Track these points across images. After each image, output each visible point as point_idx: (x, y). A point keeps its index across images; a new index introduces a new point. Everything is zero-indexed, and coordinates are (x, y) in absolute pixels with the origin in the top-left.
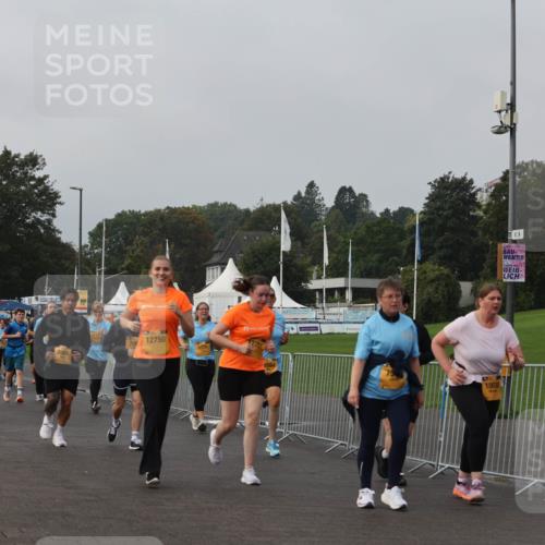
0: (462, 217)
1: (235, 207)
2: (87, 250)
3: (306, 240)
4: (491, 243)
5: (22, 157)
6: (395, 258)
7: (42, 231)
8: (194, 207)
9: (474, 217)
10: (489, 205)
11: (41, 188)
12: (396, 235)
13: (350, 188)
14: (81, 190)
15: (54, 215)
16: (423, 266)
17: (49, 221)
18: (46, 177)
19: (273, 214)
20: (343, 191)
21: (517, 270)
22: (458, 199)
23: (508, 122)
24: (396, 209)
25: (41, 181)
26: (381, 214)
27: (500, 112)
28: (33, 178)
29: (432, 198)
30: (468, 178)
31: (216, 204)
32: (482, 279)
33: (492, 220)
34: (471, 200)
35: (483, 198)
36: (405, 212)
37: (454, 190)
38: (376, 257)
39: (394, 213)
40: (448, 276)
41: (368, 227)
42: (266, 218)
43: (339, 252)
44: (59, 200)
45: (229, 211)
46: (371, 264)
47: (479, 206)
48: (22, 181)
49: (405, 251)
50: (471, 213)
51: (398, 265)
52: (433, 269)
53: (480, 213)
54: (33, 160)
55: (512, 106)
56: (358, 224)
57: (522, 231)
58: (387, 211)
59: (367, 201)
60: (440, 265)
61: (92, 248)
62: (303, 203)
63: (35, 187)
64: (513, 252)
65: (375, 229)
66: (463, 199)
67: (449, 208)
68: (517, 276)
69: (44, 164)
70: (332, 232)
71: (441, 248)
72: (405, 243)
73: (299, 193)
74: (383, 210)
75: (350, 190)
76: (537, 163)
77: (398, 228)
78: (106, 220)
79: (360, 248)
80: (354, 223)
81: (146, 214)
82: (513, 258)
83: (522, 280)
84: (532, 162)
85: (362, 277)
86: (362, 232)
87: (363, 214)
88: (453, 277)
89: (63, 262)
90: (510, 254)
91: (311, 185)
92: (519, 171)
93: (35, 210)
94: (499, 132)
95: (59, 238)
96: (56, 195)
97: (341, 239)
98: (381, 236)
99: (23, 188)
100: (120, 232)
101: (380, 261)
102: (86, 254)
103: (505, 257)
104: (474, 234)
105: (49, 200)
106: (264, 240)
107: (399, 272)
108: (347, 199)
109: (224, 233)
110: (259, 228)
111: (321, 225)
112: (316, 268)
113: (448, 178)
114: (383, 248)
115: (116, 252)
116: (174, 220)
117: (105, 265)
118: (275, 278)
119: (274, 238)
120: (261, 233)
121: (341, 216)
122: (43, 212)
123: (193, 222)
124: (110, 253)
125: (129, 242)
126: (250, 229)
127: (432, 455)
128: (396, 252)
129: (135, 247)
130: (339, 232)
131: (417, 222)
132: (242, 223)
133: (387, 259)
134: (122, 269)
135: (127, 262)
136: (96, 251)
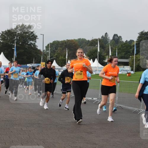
1: (85, 39)
2: (45, 51)
3: (105, 49)
5: (27, 26)
6: (129, 54)
7: (33, 46)
8: (74, 39)
11: (32, 34)
12: (129, 47)
13: (117, 34)
14: (43, 35)
15: (36, 42)
16: (137, 56)
17: (35, 44)
18: (34, 31)
19: (96, 42)
20: (115, 35)
24: (129, 40)
25: (32, 33)
26: (125, 42)
28: (30, 32)
29: (139, 37)
31: (80, 39)
36: (132, 41)
37: (145, 35)
38: (124, 53)
39: (129, 41)
41: (122, 45)
42: (94, 42)
43: (114, 52)
44: (37, 38)
45: (84, 41)
46: (122, 55)
48: (27, 33)
49: (131, 52)
51: (130, 55)
52: (139, 57)
54: (30, 27)
56: (119, 44)
58: (127, 41)
59: (121, 38)
62: (104, 38)
63: (31, 34)
65: (124, 46)
69: (33, 28)
70: (112, 46)
72: (132, 49)
73: (103, 36)
75: (117, 35)
77: (130, 46)
78: (50, 43)
79: (119, 51)
80: (118, 44)
81: (61, 41)
85: (120, 59)
86: (120, 46)
87: (120, 42)
89: (38, 54)
91: (106, 34)
93: (31, 40)
95: (37, 48)
96: (36, 36)
97: (114, 48)
98: (125, 48)
99: (27, 34)
100: (54, 46)
101: (125, 54)
102: (45, 52)
105: (34, 38)
106: (93, 49)
107: (130, 57)
108: (116, 37)
109: (82, 46)
110: (92, 45)
111: (109, 45)
112: (107, 56)
113: (143, 32)
114: (126, 51)
115: (53, 52)
116: (69, 43)
117: (50, 55)
118: (96, 59)
119: (96, 48)
120: (92, 47)
121: (114, 42)
122: (33, 41)
123: (74, 44)
124: (51, 52)
125: (56, 49)
126: (89, 46)
127: (139, 108)
128: (129, 52)
129: (58, 50)
130: (114, 46)
131: (135, 44)
132: (87, 44)
133: (127, 54)
134: (55, 56)
135: (56, 55)
136: (47, 52)
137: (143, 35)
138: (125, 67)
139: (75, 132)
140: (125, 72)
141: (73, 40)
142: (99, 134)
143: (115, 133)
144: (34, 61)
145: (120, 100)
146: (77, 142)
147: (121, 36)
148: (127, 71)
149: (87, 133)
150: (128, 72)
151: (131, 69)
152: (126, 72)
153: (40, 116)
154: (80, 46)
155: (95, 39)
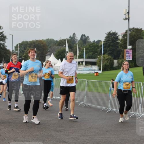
0: (114, 42)
1: (54, 40)
2: (14, 51)
3: (73, 49)
4: (122, 49)
6: (97, 53)
7: (2, 46)
8: (43, 40)
9: (118, 43)
10: (122, 39)
11: (2, 35)
12: (97, 47)
14: (12, 35)
15: (5, 42)
16: (104, 55)
17: (4, 44)
18: (3, 32)
19: (64, 42)
20: (83, 35)
21: (130, 57)
22: (114, 38)
23: (127, 17)
26: (93, 42)
27: (125, 14)
29: (107, 37)
30: (116, 32)
31: (48, 39)
32: (120, 59)
33: (123, 43)
34: (117, 38)
35: (120, 37)
36: (99, 41)
37: (112, 35)
38: (91, 53)
39: (96, 41)
40: (111, 58)
41: (89, 45)
42: (62, 43)
43: (81, 52)
44: (6, 38)
45: (52, 41)
46: (90, 55)
47: (119, 40)
49: (99, 52)
50: (117, 41)
51: (97, 55)
52: (107, 56)
53: (119, 41)
55: (129, 13)
56: (87, 44)
57: (131, 46)
58: (94, 41)
59: (89, 38)
60: (109, 55)
61: (15, 51)
62: (72, 38)
64: (129, 52)
65: (91, 46)
66: (115, 38)
67: (111, 40)
68: (130, 58)
69: (3, 28)
70: (80, 46)
71: (109, 51)
72: (99, 49)
73: (71, 36)
74: (93, 41)
75: (84, 35)
76: (135, 28)
77: (97, 45)
78: (19, 44)
79: (87, 51)
80: (85, 44)
81: (30, 42)
82: (129, 53)
83: (131, 59)
84: (133, 28)
85: (88, 58)
86: (88, 46)
87: (88, 42)
88: (112, 59)
89: (7, 54)
90: (128, 52)
91: (74, 34)
92: (130, 30)
94: (125, 20)
95: (6, 48)
96: (6, 37)
97: (82, 48)
98: (93, 48)
100: (23, 47)
101: (93, 54)
102: (14, 52)
103: (127, 53)
104: (118, 47)
105: (4, 38)
106: (61, 48)
107: (97, 57)
108: (84, 38)
109: (51, 47)
110: (60, 45)
111: (77, 45)
112: (75, 56)
113: (111, 32)
114: (93, 51)
115: (22, 52)
116: (37, 43)
117: (19, 55)
118: (64, 59)
119: (64, 48)
120: (60, 47)
121: (82, 42)
122: (2, 41)
123: (42, 44)
124: (20, 52)
125: (25, 49)
126: (58, 46)
127: (107, 106)
128: (97, 52)
129: (27, 50)
130: (81, 46)
131: (103, 44)
132: (55, 44)
133: (94, 54)
134: (23, 56)
135: (25, 54)
136: (16, 52)
137: (111, 35)
138: (93, 66)
139: (44, 130)
140: (92, 71)
141: (41, 40)
142: (68, 132)
143: (84, 131)
144: (4, 61)
145: (88, 99)
146: (47, 140)
147: (88, 36)
148: (94, 70)
149: (57, 131)
150: (96, 72)
151: (98, 69)
152: (94, 72)
153: (10, 115)
154: (48, 46)
155: (63, 39)
